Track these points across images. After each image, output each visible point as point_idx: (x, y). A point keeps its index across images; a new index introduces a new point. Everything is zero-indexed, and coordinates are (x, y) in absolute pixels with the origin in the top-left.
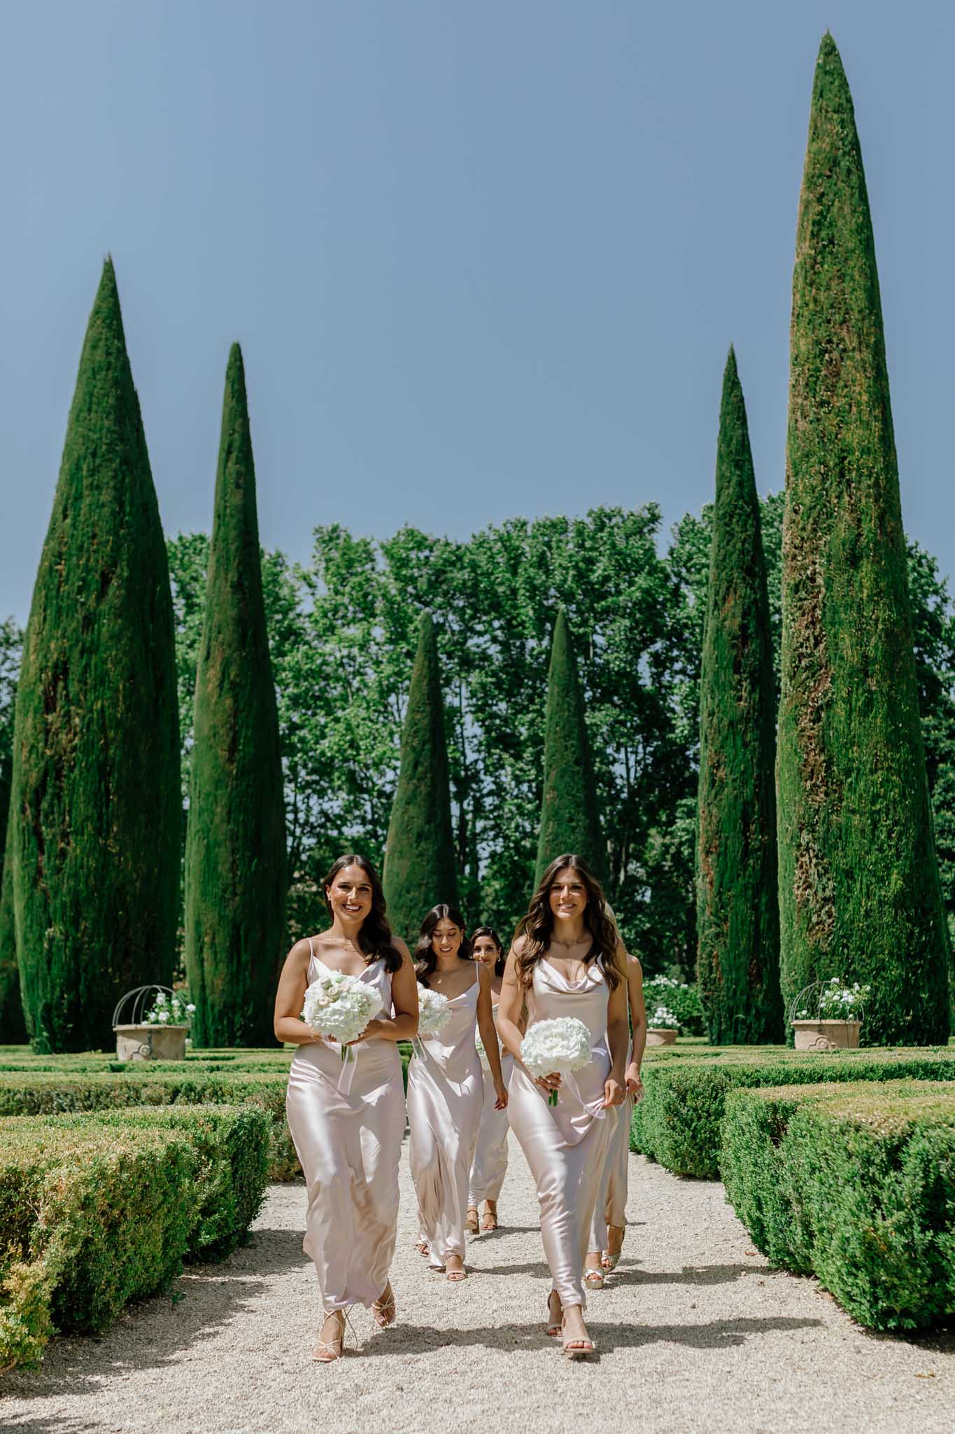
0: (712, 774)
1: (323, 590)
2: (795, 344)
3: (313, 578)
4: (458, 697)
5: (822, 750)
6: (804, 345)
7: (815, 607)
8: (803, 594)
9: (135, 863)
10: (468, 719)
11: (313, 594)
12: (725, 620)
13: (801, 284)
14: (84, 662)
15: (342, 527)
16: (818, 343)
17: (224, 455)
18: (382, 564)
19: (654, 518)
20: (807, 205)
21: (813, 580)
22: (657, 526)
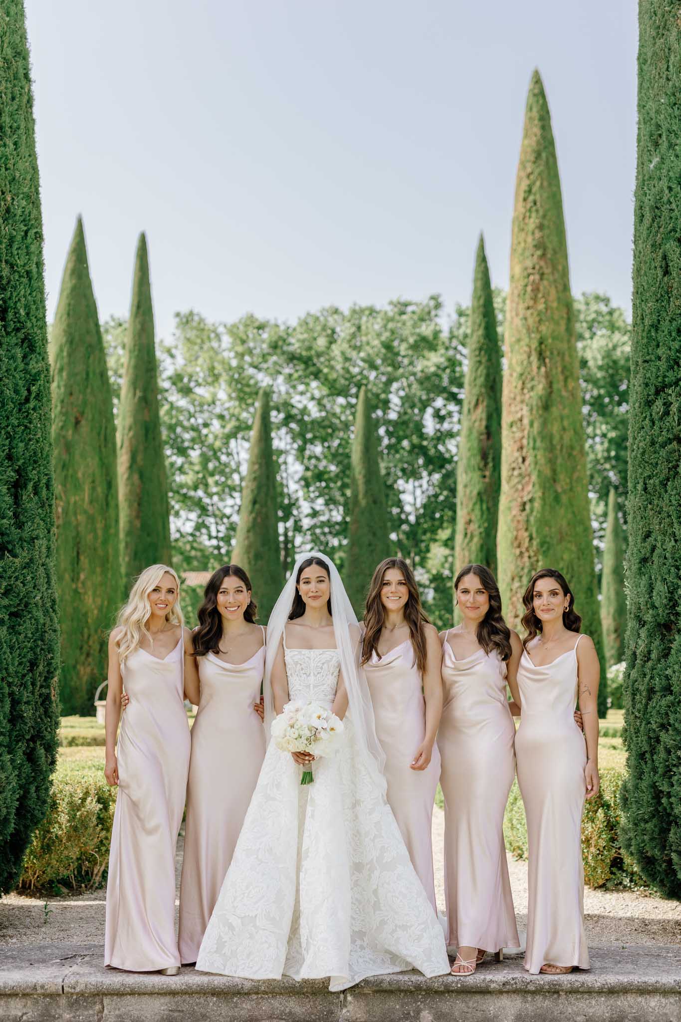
0: (466, 529)
1: (180, 361)
2: (512, 269)
3: (174, 351)
4: (281, 440)
5: (527, 530)
6: (518, 270)
7: (523, 437)
8: (514, 429)
9: (94, 600)
10: (290, 459)
11: (174, 364)
12: (475, 421)
13: (516, 229)
14: (64, 474)
15: (195, 311)
16: (526, 269)
17: (135, 308)
18: (226, 340)
19: (438, 306)
20: (520, 180)
21: (521, 420)
22: (440, 312)
